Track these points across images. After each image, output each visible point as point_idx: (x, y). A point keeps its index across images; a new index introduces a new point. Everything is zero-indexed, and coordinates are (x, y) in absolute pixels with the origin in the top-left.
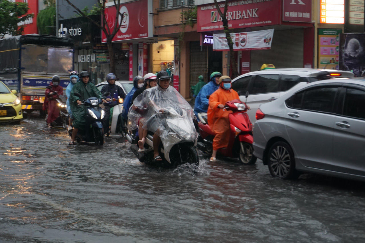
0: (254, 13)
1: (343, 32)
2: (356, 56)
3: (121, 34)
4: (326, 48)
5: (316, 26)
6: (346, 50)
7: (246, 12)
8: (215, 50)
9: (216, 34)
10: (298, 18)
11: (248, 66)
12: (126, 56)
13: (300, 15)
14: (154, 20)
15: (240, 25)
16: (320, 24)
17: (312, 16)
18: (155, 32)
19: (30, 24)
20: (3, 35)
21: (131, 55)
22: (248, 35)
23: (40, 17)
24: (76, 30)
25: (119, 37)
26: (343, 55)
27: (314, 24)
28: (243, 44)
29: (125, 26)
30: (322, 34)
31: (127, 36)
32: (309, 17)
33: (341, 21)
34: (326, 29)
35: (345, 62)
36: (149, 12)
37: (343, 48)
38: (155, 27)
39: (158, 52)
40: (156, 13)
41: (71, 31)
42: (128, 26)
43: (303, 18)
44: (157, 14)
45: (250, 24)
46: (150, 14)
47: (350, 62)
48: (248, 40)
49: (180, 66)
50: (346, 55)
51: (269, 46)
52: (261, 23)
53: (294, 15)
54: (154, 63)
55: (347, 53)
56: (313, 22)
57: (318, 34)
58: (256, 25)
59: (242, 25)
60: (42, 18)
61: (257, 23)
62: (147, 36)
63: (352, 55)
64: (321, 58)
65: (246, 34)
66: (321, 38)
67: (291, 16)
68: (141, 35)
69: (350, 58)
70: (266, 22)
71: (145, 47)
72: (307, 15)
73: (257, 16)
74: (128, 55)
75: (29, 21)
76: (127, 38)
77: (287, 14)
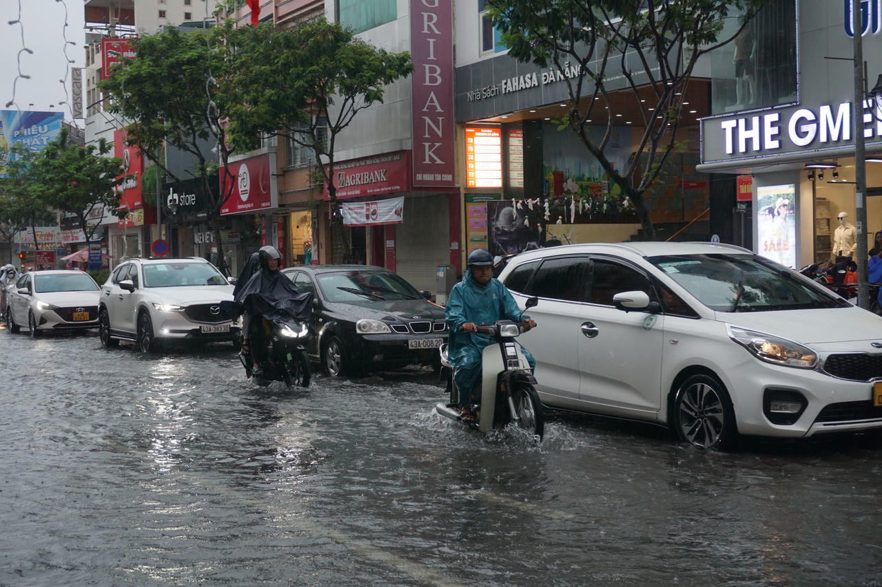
0: (382, 175)
1: (502, 197)
2: (512, 230)
3: (242, 203)
4: (477, 220)
5: (462, 192)
6: (497, 223)
7: (374, 174)
8: (346, 225)
9: (345, 204)
10: (435, 182)
11: (393, 246)
12: (258, 232)
13: (438, 177)
14: (278, 183)
15: (369, 191)
16: (467, 189)
17: (456, 179)
18: (280, 200)
19: (133, 188)
20: (91, 205)
21: (264, 231)
22: (379, 205)
23: (145, 178)
24: (189, 196)
25: (240, 207)
26: (494, 229)
27: (458, 189)
28: (374, 217)
29: (244, 192)
30: (472, 201)
31: (249, 205)
32: (451, 180)
33: (498, 183)
34: (476, 195)
35: (496, 238)
36: (271, 173)
37: (493, 220)
38: (281, 194)
39: (298, 227)
40: (281, 173)
41: (182, 199)
42: (248, 192)
43: (441, 182)
44: (284, 175)
45: (379, 190)
46: (273, 175)
47: (504, 239)
48: (379, 212)
49: (318, 246)
50: (497, 229)
51: (401, 219)
52: (390, 188)
53: (428, 177)
54: (294, 242)
55: (500, 227)
56: (457, 186)
57: (465, 202)
58: (385, 191)
59: (371, 191)
60: (147, 179)
61: (386, 189)
62: (270, 206)
63: (506, 230)
64: (471, 234)
65: (376, 203)
66: (470, 207)
67: (424, 179)
68: (264, 205)
69: (504, 233)
70: (395, 188)
71: (281, 220)
72: (448, 178)
73: (385, 180)
74: (260, 232)
75: (131, 183)
76: (249, 209)
77: (419, 177)
